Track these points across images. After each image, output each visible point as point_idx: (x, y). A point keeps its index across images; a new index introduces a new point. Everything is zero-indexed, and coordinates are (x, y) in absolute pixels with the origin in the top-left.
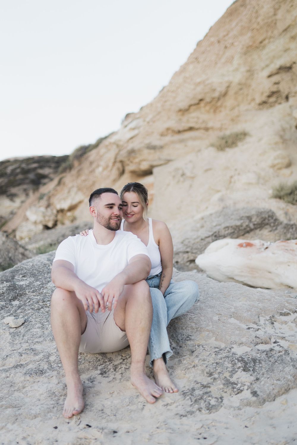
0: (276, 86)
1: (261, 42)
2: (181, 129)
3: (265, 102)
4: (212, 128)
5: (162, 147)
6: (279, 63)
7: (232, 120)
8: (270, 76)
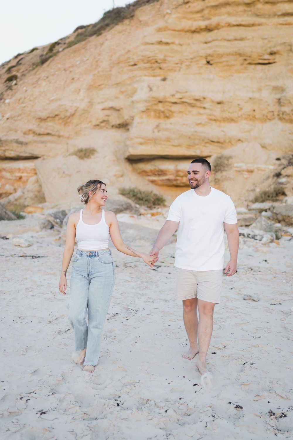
0: (107, 117)
1: (100, 85)
2: (41, 133)
3: (98, 125)
4: (63, 136)
5: (26, 144)
6: (110, 104)
7: (76, 133)
8: (103, 109)
